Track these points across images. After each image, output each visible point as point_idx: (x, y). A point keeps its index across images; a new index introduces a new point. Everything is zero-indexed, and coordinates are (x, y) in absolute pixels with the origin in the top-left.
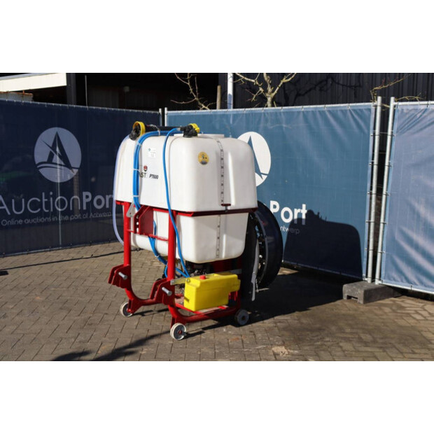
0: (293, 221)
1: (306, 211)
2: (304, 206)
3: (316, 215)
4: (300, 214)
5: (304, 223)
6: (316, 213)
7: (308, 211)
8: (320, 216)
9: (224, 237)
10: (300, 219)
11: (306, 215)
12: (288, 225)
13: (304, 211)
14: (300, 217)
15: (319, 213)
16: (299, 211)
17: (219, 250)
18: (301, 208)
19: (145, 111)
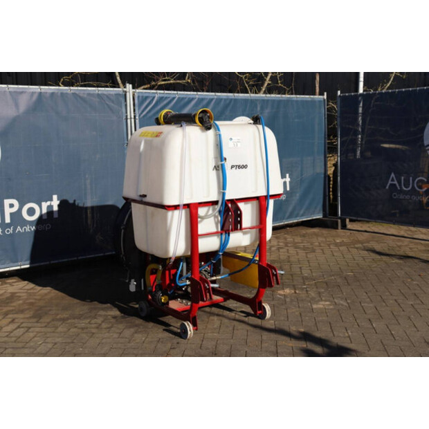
0: (41, 216)
1: (58, 202)
2: (55, 197)
3: (70, 204)
4: (50, 207)
5: (56, 216)
6: (71, 202)
7: (61, 202)
8: (76, 204)
10: (50, 213)
11: (59, 206)
12: (35, 223)
13: (55, 203)
14: (51, 210)
15: (75, 201)
16: (48, 203)
18: (51, 200)
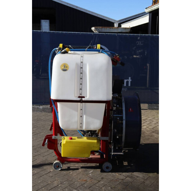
9: (84, 116)
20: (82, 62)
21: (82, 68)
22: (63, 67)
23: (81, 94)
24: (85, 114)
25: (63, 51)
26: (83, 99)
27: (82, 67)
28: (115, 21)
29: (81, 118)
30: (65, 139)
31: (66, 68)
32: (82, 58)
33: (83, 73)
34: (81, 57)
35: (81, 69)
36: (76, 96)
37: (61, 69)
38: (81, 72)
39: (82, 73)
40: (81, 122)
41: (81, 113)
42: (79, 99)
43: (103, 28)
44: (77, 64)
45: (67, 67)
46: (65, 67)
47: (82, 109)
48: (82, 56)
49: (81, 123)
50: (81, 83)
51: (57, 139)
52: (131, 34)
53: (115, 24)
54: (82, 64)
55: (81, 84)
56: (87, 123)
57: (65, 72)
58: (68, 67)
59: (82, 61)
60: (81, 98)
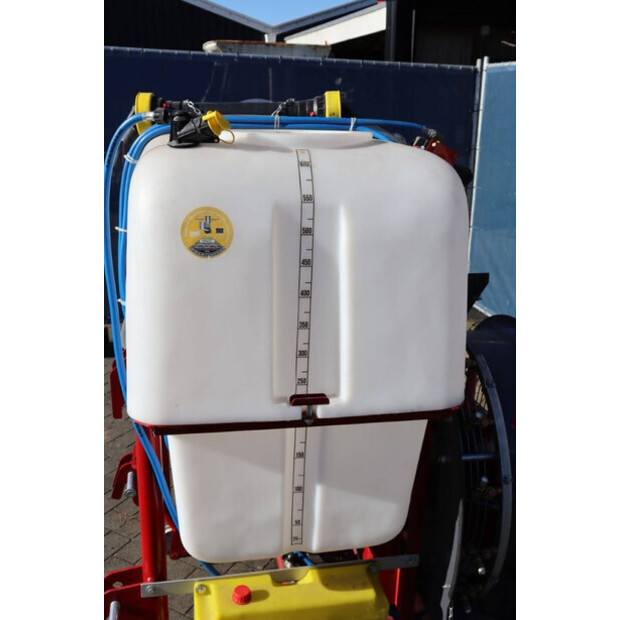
9: (319, 492)
17: (300, 523)
19: (444, 65)
20: (308, 199)
21: (307, 231)
22: (196, 234)
23: (303, 381)
24: (322, 478)
25: (188, 128)
26: (321, 411)
27: (307, 224)
28: (267, 26)
29: (298, 496)
30: (208, 592)
31: (214, 237)
32: (305, 171)
33: (316, 263)
34: (301, 164)
35: (307, 239)
36: (277, 393)
37: (185, 243)
38: (306, 255)
39: (307, 263)
40: (297, 516)
41: (299, 470)
42: (296, 413)
43: (244, 45)
44: (280, 212)
45: (220, 231)
46: (208, 231)
47: (301, 455)
48: (304, 158)
49: (298, 522)
50: (304, 318)
51: (165, 598)
52: (369, 62)
53: (266, 36)
54: (308, 206)
55: (304, 325)
56: (332, 522)
57: (209, 261)
58: (226, 230)
59: (307, 191)
60: (305, 407)
